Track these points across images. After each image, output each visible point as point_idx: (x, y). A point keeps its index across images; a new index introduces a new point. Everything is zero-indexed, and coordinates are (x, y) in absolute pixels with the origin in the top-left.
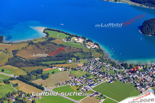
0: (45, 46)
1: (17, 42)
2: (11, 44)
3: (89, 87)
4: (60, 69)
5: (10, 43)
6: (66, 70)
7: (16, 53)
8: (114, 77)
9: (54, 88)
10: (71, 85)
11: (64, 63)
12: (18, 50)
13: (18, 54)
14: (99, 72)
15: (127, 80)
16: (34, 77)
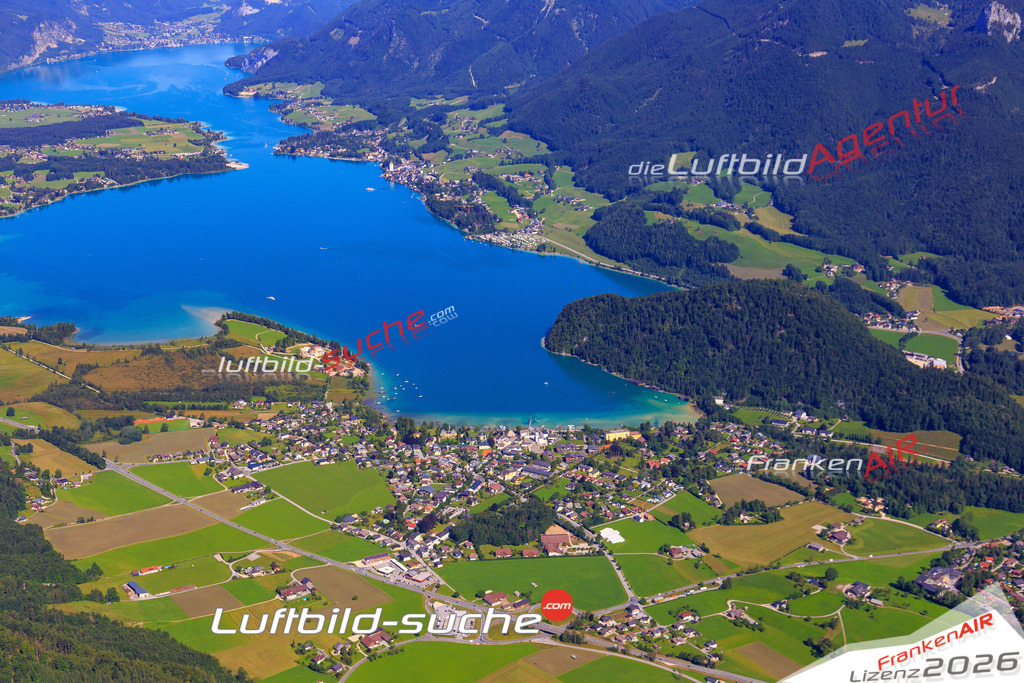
0: (192, 361)
1: (110, 344)
2: (84, 351)
3: (246, 469)
4: (194, 423)
5: (83, 347)
6: (210, 426)
7: (84, 373)
8: (342, 451)
9: (137, 464)
10: (194, 462)
11: (217, 408)
12: (97, 366)
13: (89, 378)
14: (307, 437)
15: (377, 461)
16: (98, 435)
